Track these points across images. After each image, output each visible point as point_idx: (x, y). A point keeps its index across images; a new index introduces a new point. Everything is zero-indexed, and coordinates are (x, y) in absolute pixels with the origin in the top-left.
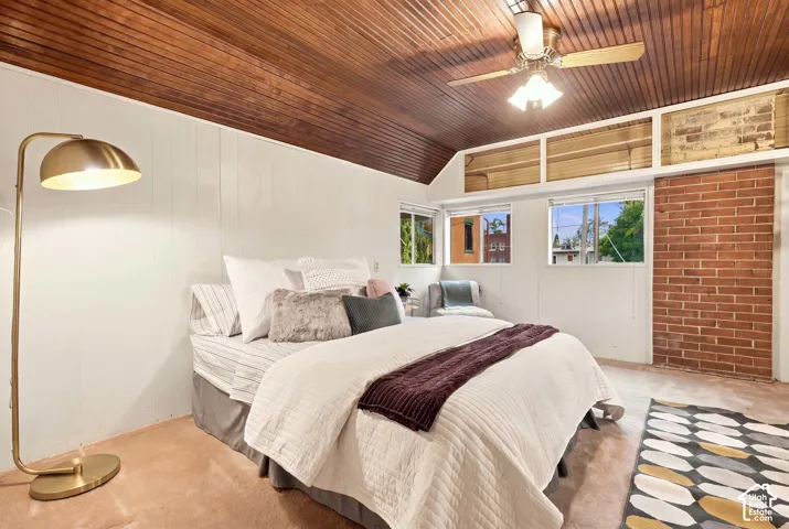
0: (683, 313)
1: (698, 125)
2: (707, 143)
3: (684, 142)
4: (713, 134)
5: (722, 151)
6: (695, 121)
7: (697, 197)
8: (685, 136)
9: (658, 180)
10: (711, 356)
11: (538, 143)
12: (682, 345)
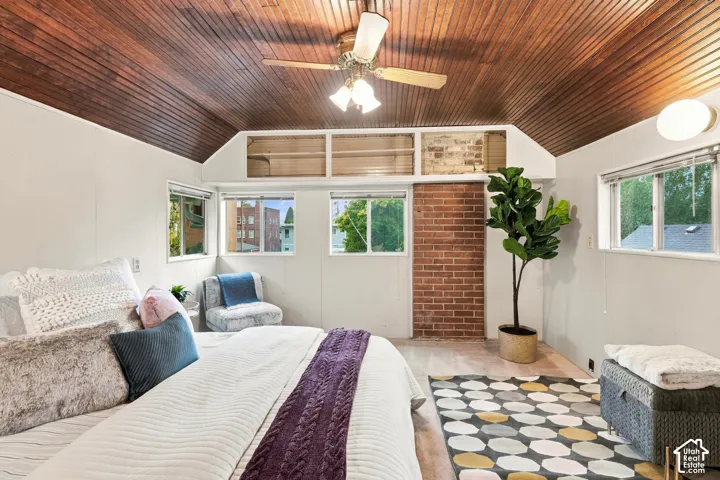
0: (432, 294)
1: (440, 145)
2: (447, 161)
3: (433, 157)
4: (451, 154)
5: (456, 169)
6: (440, 141)
7: (440, 202)
8: (433, 153)
9: (416, 185)
10: (451, 326)
11: (323, 137)
12: (433, 320)
